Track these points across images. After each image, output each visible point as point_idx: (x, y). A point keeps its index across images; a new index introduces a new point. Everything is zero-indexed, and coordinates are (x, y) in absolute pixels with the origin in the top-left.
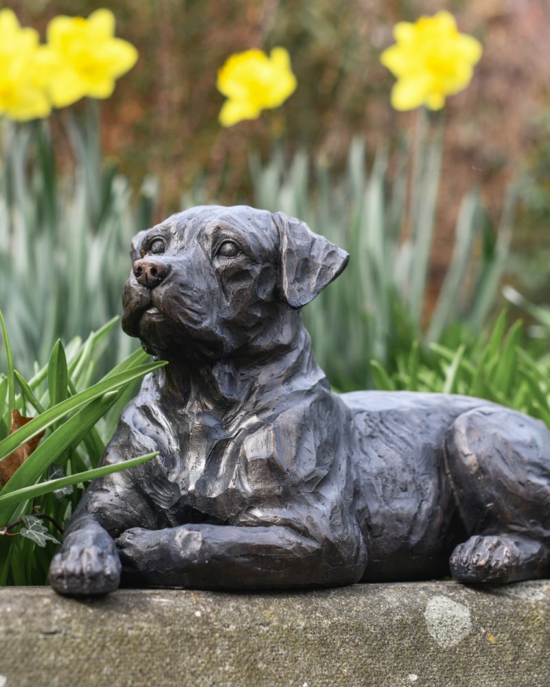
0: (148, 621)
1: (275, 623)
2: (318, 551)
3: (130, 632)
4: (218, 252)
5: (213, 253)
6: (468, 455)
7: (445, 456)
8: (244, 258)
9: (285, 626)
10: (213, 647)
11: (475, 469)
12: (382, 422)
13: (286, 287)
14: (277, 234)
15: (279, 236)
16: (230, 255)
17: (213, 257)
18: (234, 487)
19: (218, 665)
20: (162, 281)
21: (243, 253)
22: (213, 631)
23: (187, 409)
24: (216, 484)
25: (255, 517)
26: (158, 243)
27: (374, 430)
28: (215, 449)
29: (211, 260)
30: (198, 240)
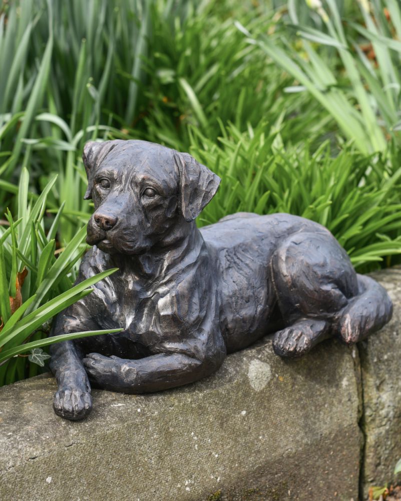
1: (176, 404)
2: (200, 366)
4: (143, 194)
5: (140, 195)
6: (286, 276)
7: (272, 270)
8: (160, 197)
9: (181, 404)
10: (147, 427)
11: (290, 284)
12: (235, 254)
13: (184, 209)
14: (178, 174)
15: (179, 176)
16: (151, 196)
17: (140, 197)
18: (153, 330)
19: (151, 437)
20: (112, 228)
21: (159, 194)
22: (147, 418)
23: (123, 277)
24: (142, 326)
25: (165, 347)
26: (106, 182)
27: (231, 262)
28: (140, 304)
29: (139, 200)
30: (131, 185)
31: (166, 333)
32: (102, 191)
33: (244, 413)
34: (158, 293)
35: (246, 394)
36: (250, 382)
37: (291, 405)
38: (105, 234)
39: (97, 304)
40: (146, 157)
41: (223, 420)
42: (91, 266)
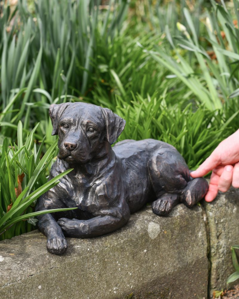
0: (76, 256)
1: (109, 246)
2: (120, 221)
3: (72, 261)
4: (88, 130)
5: (86, 131)
6: (157, 172)
7: (148, 169)
8: (96, 132)
9: (112, 246)
10: (93, 259)
11: (159, 176)
12: (130, 162)
13: (108, 138)
15: (105, 120)
16: (92, 131)
18: (94, 204)
19: (95, 264)
20: (74, 149)
21: (96, 130)
22: (93, 254)
23: (76, 176)
24: (88, 202)
25: (101, 213)
26: (67, 125)
27: (128, 166)
28: (86, 190)
29: (86, 134)
30: (81, 126)
31: (101, 205)
32: (65, 130)
33: (145, 251)
34: (96, 183)
35: (147, 241)
36: (149, 234)
37: (171, 247)
38: (70, 153)
39: (62, 191)
40: (87, 111)
41: (134, 255)
42: (57, 171)
